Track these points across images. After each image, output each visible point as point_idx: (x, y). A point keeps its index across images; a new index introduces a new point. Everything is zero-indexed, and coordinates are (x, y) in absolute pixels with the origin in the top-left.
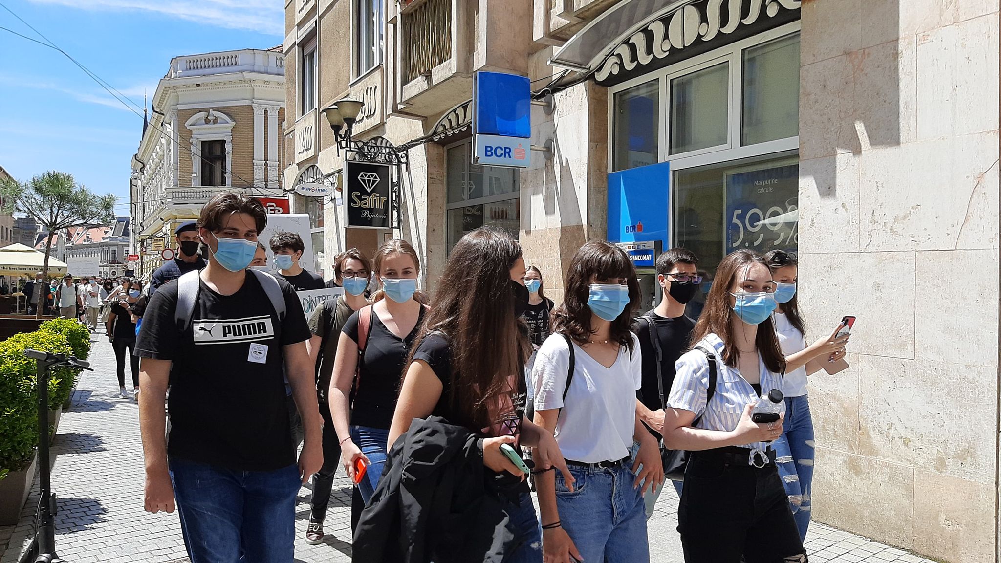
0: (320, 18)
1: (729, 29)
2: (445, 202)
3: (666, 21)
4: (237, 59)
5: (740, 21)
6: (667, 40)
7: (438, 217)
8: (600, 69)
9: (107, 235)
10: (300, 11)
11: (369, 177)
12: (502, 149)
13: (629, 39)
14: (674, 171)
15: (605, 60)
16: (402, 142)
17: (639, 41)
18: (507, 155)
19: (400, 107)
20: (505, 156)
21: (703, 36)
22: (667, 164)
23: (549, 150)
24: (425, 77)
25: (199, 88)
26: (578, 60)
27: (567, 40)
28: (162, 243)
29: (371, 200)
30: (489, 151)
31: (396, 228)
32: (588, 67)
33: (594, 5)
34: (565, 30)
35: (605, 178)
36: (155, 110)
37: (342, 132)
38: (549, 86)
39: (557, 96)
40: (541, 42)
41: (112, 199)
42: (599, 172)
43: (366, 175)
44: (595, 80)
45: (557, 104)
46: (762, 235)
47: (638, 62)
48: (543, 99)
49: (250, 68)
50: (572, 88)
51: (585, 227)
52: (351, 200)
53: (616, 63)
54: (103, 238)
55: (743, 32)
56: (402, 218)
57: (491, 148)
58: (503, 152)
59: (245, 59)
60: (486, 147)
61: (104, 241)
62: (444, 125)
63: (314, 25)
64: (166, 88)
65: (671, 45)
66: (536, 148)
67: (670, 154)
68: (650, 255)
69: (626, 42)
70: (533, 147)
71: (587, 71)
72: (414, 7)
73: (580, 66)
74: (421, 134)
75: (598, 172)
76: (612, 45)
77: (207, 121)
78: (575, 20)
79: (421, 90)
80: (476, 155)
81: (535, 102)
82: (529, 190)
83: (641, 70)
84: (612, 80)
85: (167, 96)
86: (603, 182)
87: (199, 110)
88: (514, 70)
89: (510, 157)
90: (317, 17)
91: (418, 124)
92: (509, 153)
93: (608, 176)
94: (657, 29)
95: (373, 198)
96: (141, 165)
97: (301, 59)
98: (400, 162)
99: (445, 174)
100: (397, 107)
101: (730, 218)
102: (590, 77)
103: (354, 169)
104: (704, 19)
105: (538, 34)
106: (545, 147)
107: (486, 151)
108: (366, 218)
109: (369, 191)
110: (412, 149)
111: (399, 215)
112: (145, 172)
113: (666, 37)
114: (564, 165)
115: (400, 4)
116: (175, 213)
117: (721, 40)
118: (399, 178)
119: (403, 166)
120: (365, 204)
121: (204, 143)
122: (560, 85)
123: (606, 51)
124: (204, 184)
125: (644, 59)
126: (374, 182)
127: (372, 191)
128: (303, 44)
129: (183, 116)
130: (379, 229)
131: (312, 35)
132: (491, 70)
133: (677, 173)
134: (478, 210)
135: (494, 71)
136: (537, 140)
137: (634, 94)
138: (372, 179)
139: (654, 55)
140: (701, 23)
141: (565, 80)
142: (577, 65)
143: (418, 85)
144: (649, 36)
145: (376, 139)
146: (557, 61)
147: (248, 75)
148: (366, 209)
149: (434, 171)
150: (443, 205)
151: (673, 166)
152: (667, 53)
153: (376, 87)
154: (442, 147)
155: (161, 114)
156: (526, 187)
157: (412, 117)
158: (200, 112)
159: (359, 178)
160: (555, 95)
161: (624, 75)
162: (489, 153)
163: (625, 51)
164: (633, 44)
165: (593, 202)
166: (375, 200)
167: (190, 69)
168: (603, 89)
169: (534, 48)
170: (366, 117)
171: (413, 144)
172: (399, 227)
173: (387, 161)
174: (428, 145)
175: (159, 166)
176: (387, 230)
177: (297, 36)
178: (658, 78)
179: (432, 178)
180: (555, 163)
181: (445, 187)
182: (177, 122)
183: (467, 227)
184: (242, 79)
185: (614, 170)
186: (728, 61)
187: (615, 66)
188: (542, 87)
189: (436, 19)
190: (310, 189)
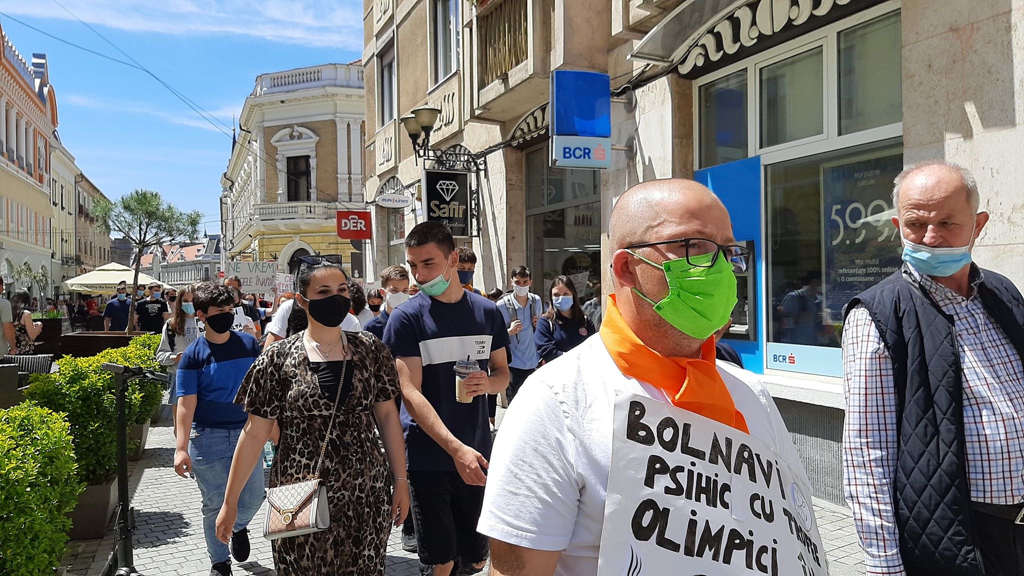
0: (398, 27)
1: (822, 11)
2: (524, 209)
3: (753, 6)
4: (319, 74)
5: (834, 2)
6: (754, 27)
7: (518, 223)
8: (683, 61)
9: (200, 253)
10: (378, 21)
11: (447, 185)
12: (581, 150)
13: (714, 28)
14: (766, 166)
15: (689, 51)
16: (481, 149)
17: (725, 29)
18: (586, 156)
19: (477, 112)
20: (584, 157)
21: (794, 20)
22: (757, 158)
23: (630, 151)
24: (501, 81)
25: (283, 104)
26: (660, 53)
27: (647, 33)
28: (251, 259)
29: (450, 209)
30: (567, 152)
31: (475, 236)
32: (670, 59)
34: (645, 22)
36: (243, 128)
37: (420, 141)
38: (629, 82)
39: (638, 92)
40: (620, 36)
41: (198, 215)
43: (444, 184)
44: (679, 73)
45: (638, 101)
46: (864, 232)
47: (724, 51)
48: (624, 96)
49: (332, 82)
50: (654, 82)
52: (430, 209)
53: (701, 54)
54: (197, 256)
55: (838, 13)
56: (481, 226)
58: (582, 153)
59: (327, 73)
61: (198, 259)
62: (523, 129)
63: (392, 35)
64: (253, 106)
65: (760, 32)
66: (617, 148)
67: (761, 147)
69: (711, 31)
70: (614, 147)
71: (669, 64)
72: (489, 10)
73: (662, 59)
74: (499, 139)
75: (684, 170)
76: (695, 36)
77: (292, 137)
78: (656, 11)
79: (498, 94)
80: (554, 158)
81: (615, 99)
82: (610, 191)
83: (727, 60)
84: (696, 72)
85: (253, 113)
87: (283, 127)
88: (593, 68)
90: (394, 27)
91: (496, 129)
93: (694, 173)
94: (744, 15)
95: (452, 207)
96: (230, 183)
97: (380, 70)
98: (478, 170)
99: (524, 179)
100: (474, 113)
101: (828, 213)
102: (673, 70)
103: (432, 178)
104: (794, 2)
105: (617, 28)
106: (626, 146)
107: (565, 153)
109: (448, 199)
110: (490, 155)
111: (478, 224)
112: (234, 190)
113: (754, 23)
114: (647, 163)
115: (475, 6)
116: (263, 230)
117: (814, 23)
118: (478, 185)
119: (482, 173)
120: (444, 213)
121: (289, 159)
122: (642, 80)
123: (689, 42)
124: (290, 199)
125: (731, 48)
126: (453, 190)
127: (451, 200)
128: (381, 55)
129: (268, 133)
131: (390, 45)
132: (569, 69)
133: (769, 168)
134: (559, 216)
135: (572, 69)
136: (618, 139)
137: (719, 86)
138: (451, 187)
139: (741, 44)
140: (792, 6)
141: (646, 75)
142: (658, 58)
143: (495, 88)
144: (736, 24)
145: (455, 147)
146: (638, 55)
147: (331, 90)
148: (445, 218)
149: (513, 177)
150: (522, 212)
151: (765, 161)
152: (755, 40)
153: (454, 94)
154: (520, 152)
155: (247, 132)
156: (607, 189)
157: (490, 122)
158: (285, 128)
159: (438, 187)
160: (637, 91)
161: (709, 66)
162: (567, 155)
163: (709, 41)
164: (719, 33)
166: (454, 209)
167: (275, 86)
168: (687, 82)
169: (614, 44)
170: (445, 125)
171: (491, 150)
172: (478, 236)
173: (466, 169)
174: (506, 151)
175: (246, 183)
176: (467, 239)
177: (375, 46)
178: (747, 68)
179: (511, 184)
180: (637, 162)
181: (524, 193)
182: (263, 139)
183: (548, 234)
184: (324, 93)
185: (700, 167)
186: (822, 45)
187: (699, 58)
188: (623, 83)
189: (512, 19)
190: (391, 200)
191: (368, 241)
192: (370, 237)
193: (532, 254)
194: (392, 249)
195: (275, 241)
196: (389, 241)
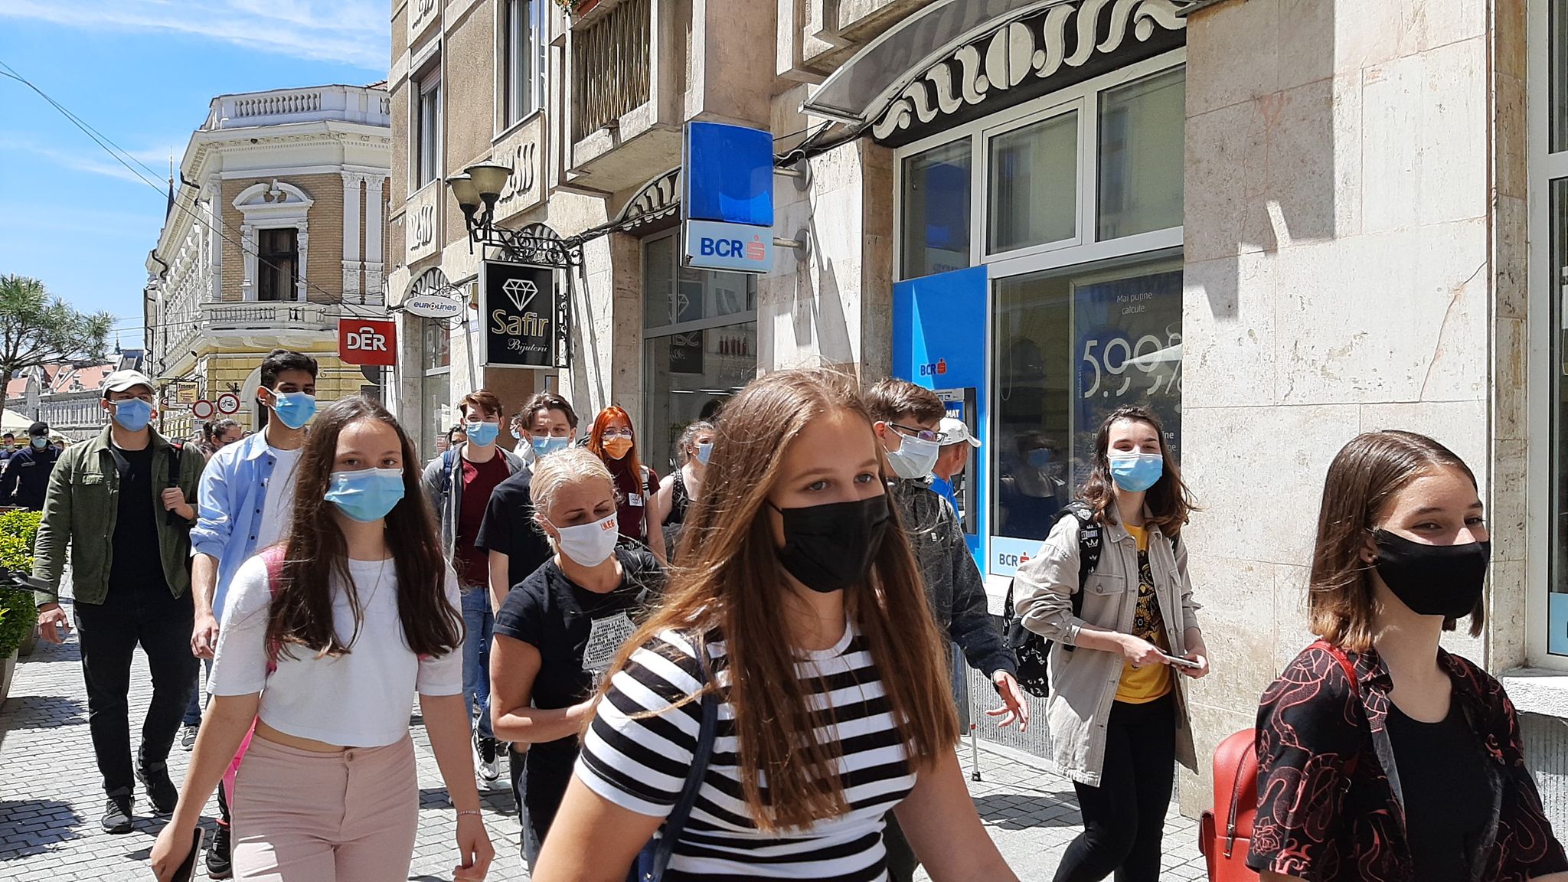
0: (447, 35)
1: (1078, 60)
2: (641, 327)
3: (982, 45)
4: (317, 100)
5: (1095, 47)
6: (983, 76)
7: (630, 349)
8: (880, 120)
10: (415, 24)
11: (520, 286)
12: (728, 243)
13: (926, 73)
15: (889, 106)
16: (574, 232)
17: (941, 77)
18: (736, 252)
19: (570, 176)
20: (733, 255)
21: (1039, 70)
22: (983, 268)
23: (802, 248)
24: (608, 130)
25: (256, 145)
26: (849, 106)
27: (828, 74)
29: (523, 322)
30: (707, 246)
31: (563, 367)
32: (862, 116)
33: (869, 20)
34: (826, 58)
35: (888, 290)
36: (186, 180)
37: (478, 216)
38: (801, 146)
39: (815, 161)
40: (789, 77)
41: (107, 320)
42: (880, 281)
43: (515, 284)
44: (874, 137)
45: (815, 175)
46: (1128, 380)
47: (940, 109)
48: (793, 167)
49: (339, 114)
50: (837, 149)
51: (857, 367)
52: (491, 323)
53: (906, 111)
55: (1099, 64)
56: (573, 352)
57: (712, 242)
58: (729, 248)
59: (329, 100)
60: (703, 240)
62: (640, 206)
63: (437, 47)
64: (203, 146)
65: (990, 84)
66: (782, 243)
67: (988, 254)
68: (957, 411)
69: (921, 78)
70: (778, 241)
71: (860, 122)
72: (592, 20)
73: (850, 114)
74: (603, 219)
75: (878, 279)
76: (898, 83)
77: (268, 198)
78: (841, 43)
79: (602, 151)
80: (687, 252)
81: (780, 170)
82: (771, 307)
83: (943, 122)
84: (899, 138)
85: (205, 157)
86: (886, 296)
87: (254, 181)
88: (748, 120)
89: (740, 256)
90: (441, 35)
91: (599, 204)
92: (739, 249)
93: (894, 286)
94: (969, 58)
95: (526, 319)
96: (162, 267)
97: (416, 101)
98: (570, 264)
99: (641, 282)
100: (566, 177)
101: (1079, 352)
102: (865, 132)
103: (496, 274)
104: (1040, 44)
105: (784, 64)
106: (796, 241)
107: (703, 246)
108: (515, 352)
109: (520, 308)
110: (589, 242)
111: (568, 347)
112: (168, 278)
113: (982, 71)
114: (825, 268)
115: (569, 15)
116: (216, 344)
117: (1066, 77)
118: (569, 288)
119: (576, 270)
120: (515, 329)
121: (263, 233)
122: (820, 145)
123: (890, 92)
124: (262, 297)
125: (949, 106)
126: (529, 294)
127: (526, 309)
128: (419, 78)
129: (229, 189)
130: (537, 370)
131: (434, 63)
132: (711, 120)
133: (999, 282)
134: (694, 340)
135: (716, 120)
136: (783, 230)
137: (932, 159)
138: (526, 290)
139: (964, 100)
140: (1036, 50)
141: (827, 136)
142: (845, 113)
143: (598, 142)
144: (956, 69)
145: (533, 227)
146: (814, 106)
147: (334, 126)
149: (625, 278)
150: (638, 332)
151: (993, 272)
152: (984, 96)
153: (533, 145)
154: (636, 241)
155: (194, 186)
156: (767, 304)
157: (590, 193)
158: (257, 183)
159: (504, 288)
160: (812, 160)
162: (707, 250)
163: (918, 93)
164: (932, 81)
165: (870, 327)
166: (530, 323)
167: (242, 115)
168: (884, 150)
169: (779, 87)
170: (518, 192)
171: (591, 235)
172: (568, 366)
173: (550, 262)
174: (614, 236)
175: (190, 268)
176: (550, 370)
177: (409, 64)
178: (971, 136)
179: (621, 289)
180: (811, 265)
181: (641, 304)
182: (219, 198)
183: (677, 367)
184: (325, 131)
185: (902, 278)
186: (1077, 110)
187: (904, 116)
188: (792, 147)
189: (627, 39)
190: (429, 306)
191: (390, 368)
192: (394, 363)
193: (652, 397)
194: (428, 382)
195: (236, 364)
196: (423, 369)
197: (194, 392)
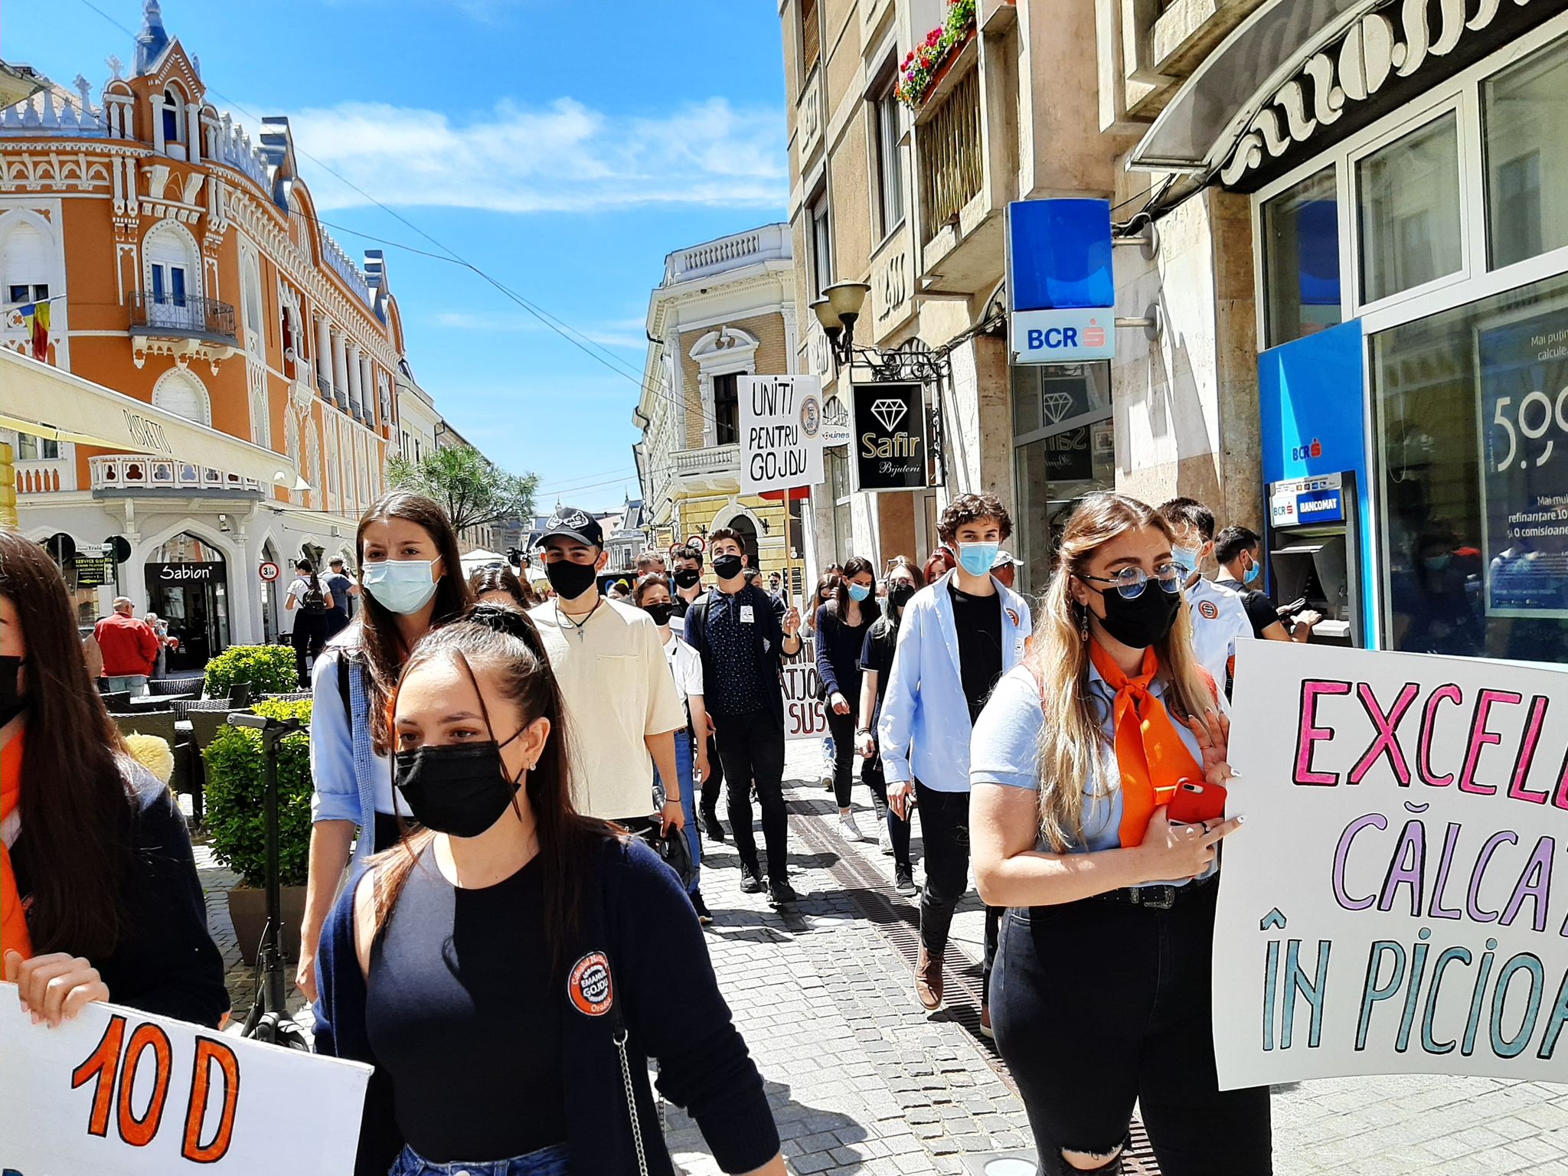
0: (830, 155)
1: (1445, 46)
2: (1011, 435)
3: (1333, 51)
4: (756, 241)
5: (1465, 26)
6: (1337, 88)
7: (1000, 460)
8: (1227, 164)
9: (618, 528)
10: (804, 149)
11: (889, 406)
12: (1058, 332)
13: (1273, 97)
14: (1371, 337)
15: (1236, 145)
16: (943, 341)
17: (1291, 98)
18: (1069, 341)
19: (925, 283)
20: (1066, 345)
21: (1399, 68)
22: (1356, 323)
23: (1153, 328)
24: (950, 227)
25: (705, 295)
26: (1189, 152)
27: (1152, 120)
29: (893, 443)
30: (1036, 339)
31: (939, 486)
32: (1205, 162)
33: (1186, 47)
34: (1152, 102)
35: (1252, 362)
36: (652, 337)
38: (1146, 209)
39: (1161, 223)
40: (1115, 130)
43: (883, 404)
44: (1223, 185)
45: (1162, 239)
46: (1550, 444)
47: (1292, 138)
48: (1138, 235)
49: (775, 253)
50: (1183, 205)
51: (1216, 458)
52: (861, 448)
53: (1256, 147)
54: (613, 533)
55: (1473, 47)
56: (947, 469)
57: (1040, 333)
58: (1061, 337)
59: (767, 240)
60: (1030, 332)
61: (615, 537)
62: (1000, 303)
63: (822, 170)
64: (663, 302)
65: (1346, 95)
66: (1127, 322)
67: (1363, 302)
68: (1335, 500)
69: (1268, 105)
70: (1122, 322)
71: (1205, 169)
72: (933, 110)
73: (1191, 163)
74: (965, 323)
75: (1238, 352)
76: (1242, 115)
77: (719, 345)
78: (1164, 83)
79: (948, 250)
80: (1013, 350)
81: (1121, 240)
82: (1126, 397)
83: (1299, 153)
84: (1252, 180)
85: (664, 313)
86: (1249, 370)
87: (706, 330)
88: (1088, 189)
89: (1075, 344)
90: (825, 156)
91: (962, 305)
92: (1072, 338)
93: (1258, 357)
94: (1320, 69)
95: (896, 440)
96: (644, 422)
97: (811, 229)
98: (940, 377)
99: (1009, 386)
100: (921, 285)
101: (1489, 416)
102: (1214, 179)
103: (864, 396)
104: (1399, 36)
105: (1107, 118)
106: (1146, 318)
107: (1031, 339)
108: (887, 475)
109: (890, 429)
110: (955, 350)
111: (943, 465)
112: (649, 432)
113: (1336, 82)
114: (1178, 345)
115: (912, 109)
116: (684, 490)
117: (1435, 71)
118: (940, 402)
119: (945, 381)
120: (885, 451)
121: (717, 379)
122: (1163, 206)
123: (1233, 128)
124: (720, 442)
125: (1301, 131)
126: (898, 413)
127: (895, 430)
128: (813, 202)
129: (686, 340)
130: (915, 491)
131: (820, 189)
132: (1045, 196)
133: (1378, 339)
135: (1051, 196)
136: (1128, 307)
137: (1301, 198)
138: (894, 409)
139: (1318, 122)
140: (1395, 43)
141: (1172, 193)
142: (1183, 162)
143: (945, 239)
144: (1305, 83)
146: (1143, 160)
147: (773, 266)
148: (887, 459)
149: (990, 384)
150: (1007, 440)
151: (1369, 327)
152: (1340, 113)
153: (903, 255)
154: (1001, 342)
155: (659, 342)
156: (1122, 395)
157: (952, 297)
158: (709, 332)
159: (873, 410)
160: (1158, 222)
161: (1271, 168)
162: (1036, 343)
163: (1267, 122)
164: (1281, 106)
165: (1230, 410)
166: (901, 444)
167: (692, 267)
168: (1239, 199)
170: (894, 307)
171: (956, 343)
172: (944, 485)
173: (917, 377)
174: (977, 341)
175: (663, 423)
176: (924, 490)
177: (803, 191)
178: (1334, 163)
179: (986, 397)
180: (1163, 345)
181: (1010, 411)
182: (678, 351)
183: (1054, 474)
184: (763, 272)
185: (1268, 345)
186: (1455, 109)
187: (1253, 154)
188: (1135, 212)
189: (963, 122)
191: (805, 501)
192: (808, 496)
193: (1026, 509)
194: (840, 511)
195: (704, 506)
196: (834, 499)
197: (669, 536)
